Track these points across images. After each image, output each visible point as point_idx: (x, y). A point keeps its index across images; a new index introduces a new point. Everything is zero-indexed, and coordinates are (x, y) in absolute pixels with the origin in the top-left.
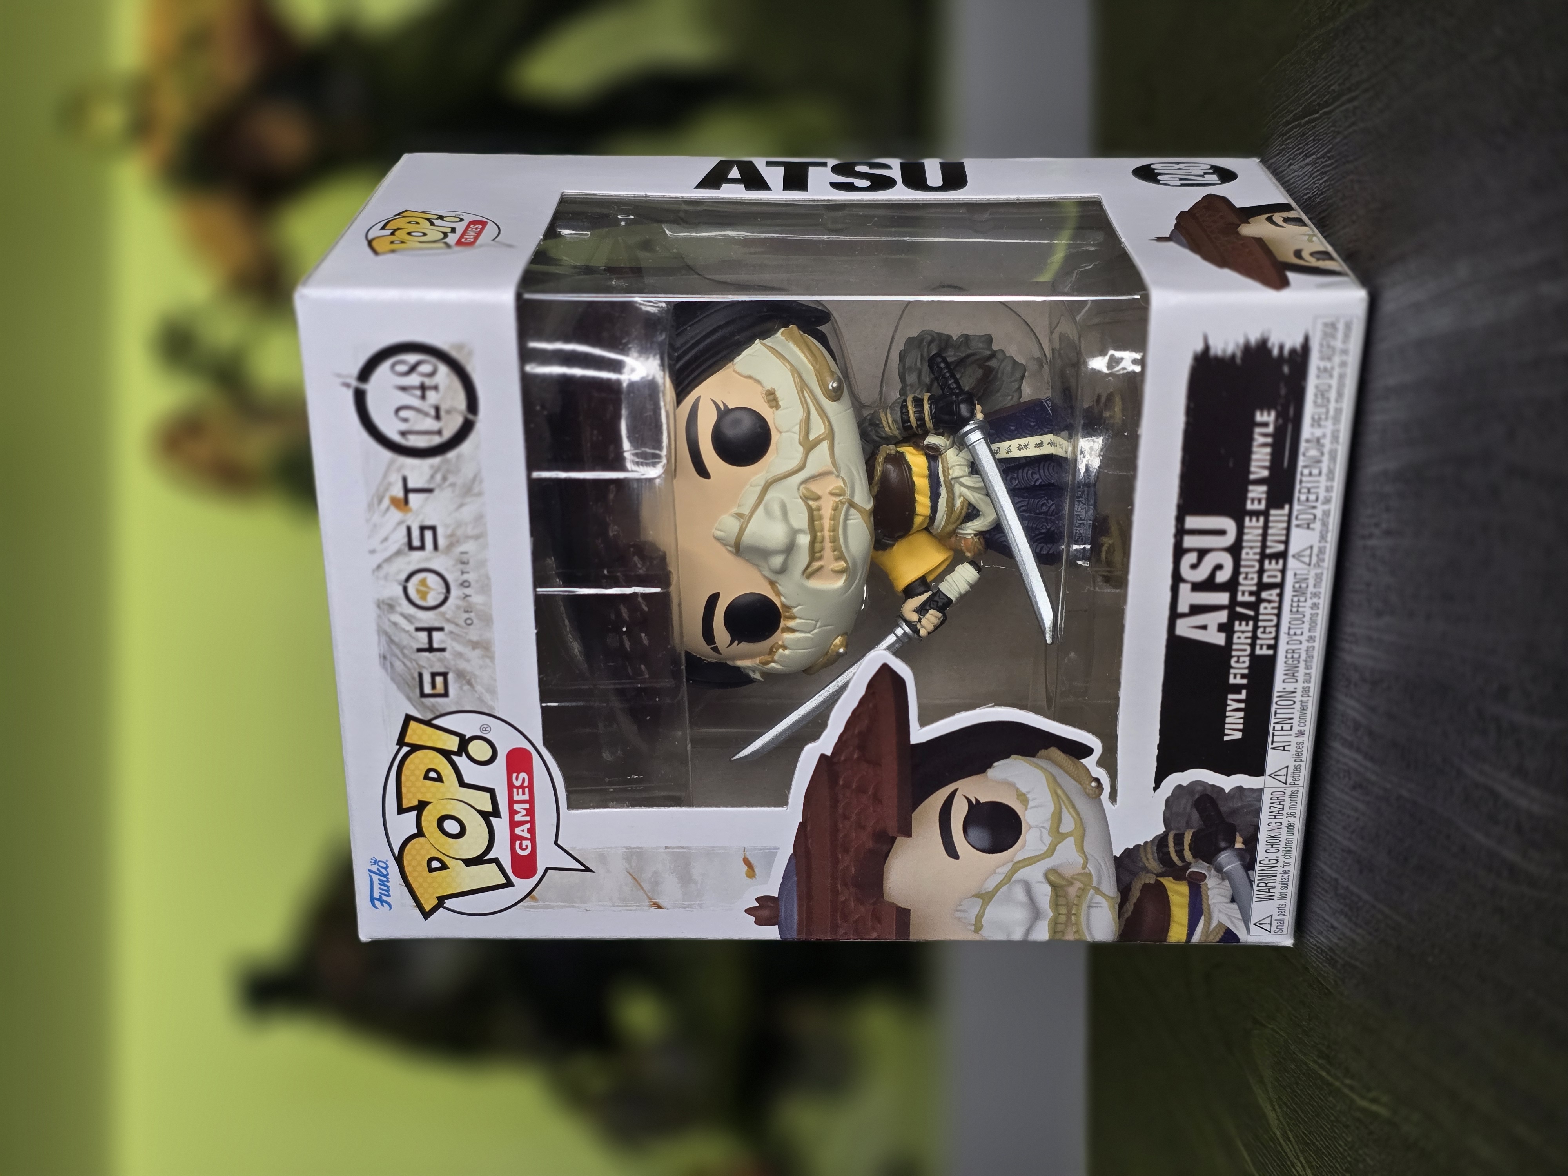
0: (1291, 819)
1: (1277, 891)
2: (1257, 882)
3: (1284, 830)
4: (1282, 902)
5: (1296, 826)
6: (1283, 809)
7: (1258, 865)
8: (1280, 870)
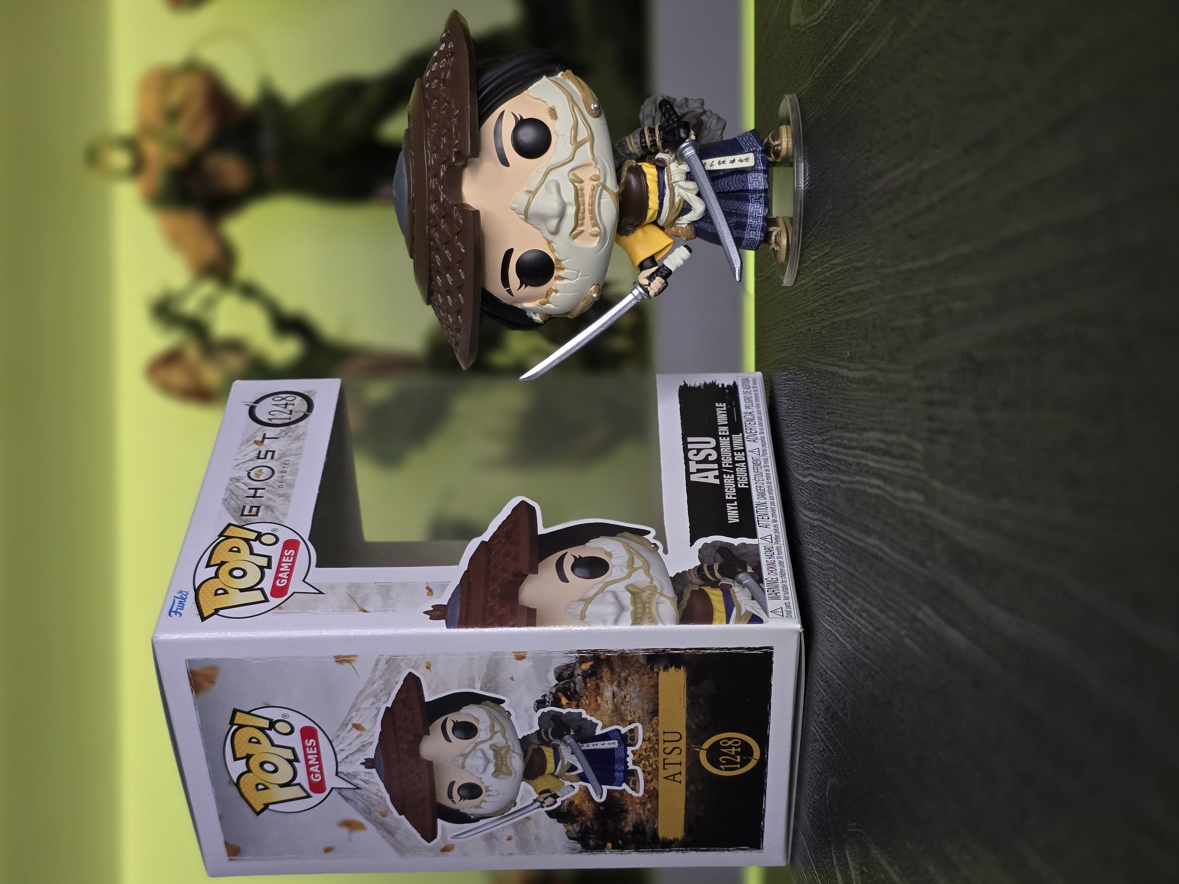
0: (781, 560)
1: (782, 594)
2: (766, 590)
3: (777, 564)
4: (787, 601)
5: (785, 563)
6: (774, 554)
7: (765, 581)
8: (780, 585)
